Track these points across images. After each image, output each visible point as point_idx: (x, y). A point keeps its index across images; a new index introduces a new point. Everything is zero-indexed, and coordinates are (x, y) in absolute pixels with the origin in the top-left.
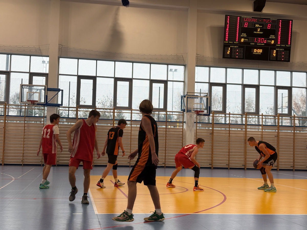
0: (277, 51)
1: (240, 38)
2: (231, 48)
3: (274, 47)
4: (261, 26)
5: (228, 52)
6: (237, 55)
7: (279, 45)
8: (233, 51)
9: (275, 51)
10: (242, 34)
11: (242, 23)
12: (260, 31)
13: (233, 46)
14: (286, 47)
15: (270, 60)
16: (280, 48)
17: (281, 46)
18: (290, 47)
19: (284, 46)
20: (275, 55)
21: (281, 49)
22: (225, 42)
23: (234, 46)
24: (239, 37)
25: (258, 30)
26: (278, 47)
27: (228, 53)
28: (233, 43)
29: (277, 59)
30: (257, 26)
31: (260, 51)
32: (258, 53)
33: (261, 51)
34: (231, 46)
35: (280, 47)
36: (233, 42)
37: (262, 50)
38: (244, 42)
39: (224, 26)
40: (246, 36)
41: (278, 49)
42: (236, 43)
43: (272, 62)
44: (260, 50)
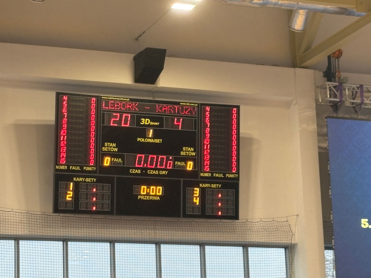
0: (203, 191)
1: (100, 156)
2: (77, 184)
4: (156, 124)
5: (68, 196)
6: (94, 204)
7: (206, 175)
8: (82, 191)
9: (197, 191)
10: (106, 144)
11: (104, 114)
12: (155, 137)
13: (81, 179)
14: (225, 178)
16: (211, 183)
17: (212, 177)
18: (237, 179)
19: (221, 175)
20: (197, 201)
21: (214, 186)
22: (57, 167)
23: (85, 177)
24: (96, 153)
25: (149, 135)
26: (205, 180)
27: (68, 199)
28: (82, 171)
29: (204, 213)
30: (145, 121)
31: (157, 191)
32: (151, 198)
33: (159, 192)
34: (75, 179)
35: (211, 180)
36: (82, 167)
37: (161, 188)
38: (112, 168)
39: (54, 123)
40: (116, 150)
41: (206, 185)
42: (89, 169)
43: (191, 220)
44: (158, 188)
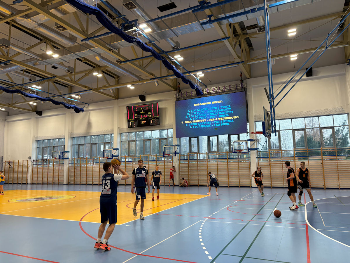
0: (153, 120)
3: (151, 118)
4: (143, 109)
5: (130, 125)
6: (134, 126)
8: (132, 124)
10: (135, 114)
11: (134, 109)
12: (143, 111)
15: (150, 126)
18: (159, 117)
19: (156, 117)
20: (152, 122)
22: (128, 120)
23: (133, 121)
24: (134, 116)
26: (153, 118)
29: (153, 125)
30: (141, 109)
33: (145, 122)
34: (131, 122)
35: (154, 118)
38: (137, 119)
40: (137, 115)
42: (133, 119)
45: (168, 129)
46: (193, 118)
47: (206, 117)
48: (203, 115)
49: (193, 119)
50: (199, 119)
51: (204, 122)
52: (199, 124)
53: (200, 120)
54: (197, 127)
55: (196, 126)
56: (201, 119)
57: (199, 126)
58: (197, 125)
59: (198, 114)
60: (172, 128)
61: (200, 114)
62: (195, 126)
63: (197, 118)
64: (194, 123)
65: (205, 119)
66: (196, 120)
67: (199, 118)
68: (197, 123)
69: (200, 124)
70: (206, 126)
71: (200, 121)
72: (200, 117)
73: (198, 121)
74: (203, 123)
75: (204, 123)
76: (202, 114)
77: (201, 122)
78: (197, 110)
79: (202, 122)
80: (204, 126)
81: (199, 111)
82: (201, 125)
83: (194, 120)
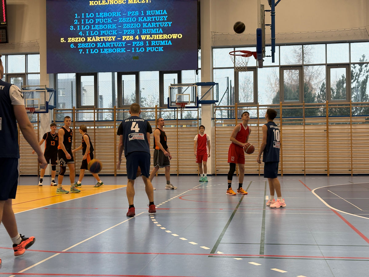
18: (6, 25)
45: (26, 54)
46: (87, 32)
47: (114, 32)
48: (109, 27)
49: (87, 35)
50: (99, 36)
51: (110, 42)
52: (99, 45)
53: (102, 38)
54: (96, 51)
55: (94, 49)
56: (104, 35)
57: (99, 49)
58: (96, 47)
59: (99, 23)
60: (37, 51)
61: (103, 24)
62: (92, 50)
63: (96, 33)
64: (89, 42)
65: (114, 35)
66: (94, 38)
67: (100, 33)
68: (96, 43)
69: (101, 45)
70: (114, 51)
71: (102, 40)
72: (103, 30)
73: (98, 39)
74: (108, 45)
75: (110, 45)
76: (107, 24)
77: (104, 42)
78: (95, 15)
79: (108, 41)
80: (111, 51)
81: (101, 18)
82: (103, 48)
83: (89, 36)
